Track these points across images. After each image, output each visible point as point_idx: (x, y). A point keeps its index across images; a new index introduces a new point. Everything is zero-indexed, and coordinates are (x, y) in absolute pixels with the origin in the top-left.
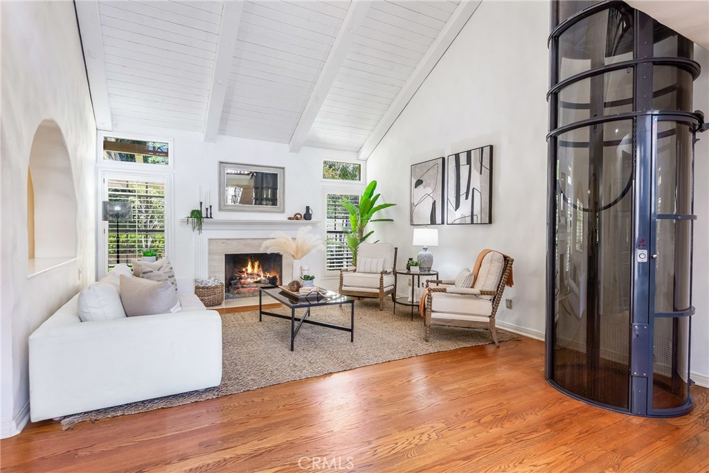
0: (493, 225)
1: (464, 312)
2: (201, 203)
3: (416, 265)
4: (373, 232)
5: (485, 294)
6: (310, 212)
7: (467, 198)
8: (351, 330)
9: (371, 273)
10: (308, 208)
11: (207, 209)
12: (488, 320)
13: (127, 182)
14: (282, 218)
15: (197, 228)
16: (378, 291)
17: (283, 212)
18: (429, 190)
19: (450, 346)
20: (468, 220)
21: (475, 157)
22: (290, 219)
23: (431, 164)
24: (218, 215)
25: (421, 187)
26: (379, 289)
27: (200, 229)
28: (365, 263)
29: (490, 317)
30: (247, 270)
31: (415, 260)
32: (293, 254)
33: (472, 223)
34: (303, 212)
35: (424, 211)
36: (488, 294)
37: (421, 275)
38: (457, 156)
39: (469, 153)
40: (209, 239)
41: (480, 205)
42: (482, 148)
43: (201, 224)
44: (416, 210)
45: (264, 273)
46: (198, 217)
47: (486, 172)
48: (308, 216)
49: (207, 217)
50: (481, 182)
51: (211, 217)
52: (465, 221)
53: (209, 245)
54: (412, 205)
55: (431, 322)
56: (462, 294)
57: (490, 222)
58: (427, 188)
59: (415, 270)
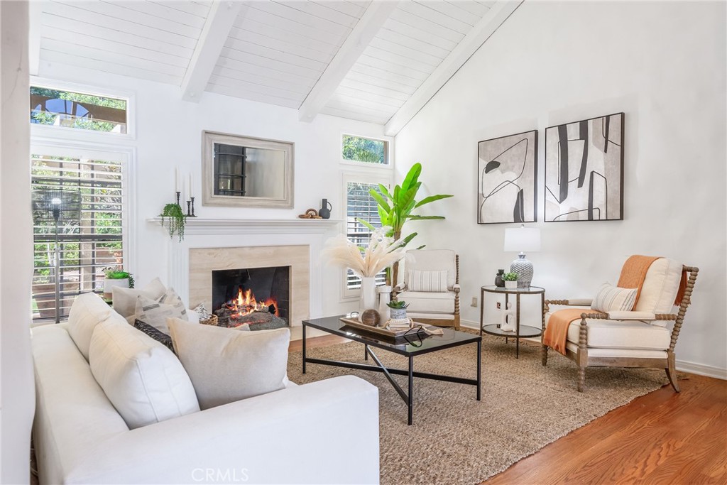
0: (624, 222)
1: (634, 346)
2: (178, 193)
3: (515, 279)
4: (416, 234)
5: (660, 319)
6: (329, 207)
7: (580, 185)
8: (477, 383)
9: (431, 292)
10: (325, 202)
11: (189, 202)
12: (665, 355)
13: (61, 159)
14: (291, 215)
15: (176, 232)
16: (452, 317)
17: (292, 206)
18: (512, 175)
19: (625, 397)
20: (584, 216)
21: (595, 128)
22: (301, 217)
23: (516, 139)
24: (202, 212)
25: (496, 172)
26: (454, 314)
27: (181, 233)
28: (421, 278)
29: (667, 351)
30: (237, 302)
31: (507, 272)
32: (363, 269)
33: (591, 219)
34: (318, 208)
35: (503, 204)
36: (665, 319)
37: (523, 293)
38: (563, 130)
39: (584, 125)
40: (190, 249)
41: (604, 194)
42: (608, 117)
43: (182, 225)
44: (487, 203)
45: (258, 302)
46: (176, 214)
47: (614, 149)
48: (324, 213)
49: (189, 215)
50: (605, 164)
51: (193, 215)
52: (578, 217)
53: (190, 259)
54: (479, 197)
55: (589, 363)
56: (623, 320)
57: (622, 218)
58: (507, 173)
59: (511, 286)
